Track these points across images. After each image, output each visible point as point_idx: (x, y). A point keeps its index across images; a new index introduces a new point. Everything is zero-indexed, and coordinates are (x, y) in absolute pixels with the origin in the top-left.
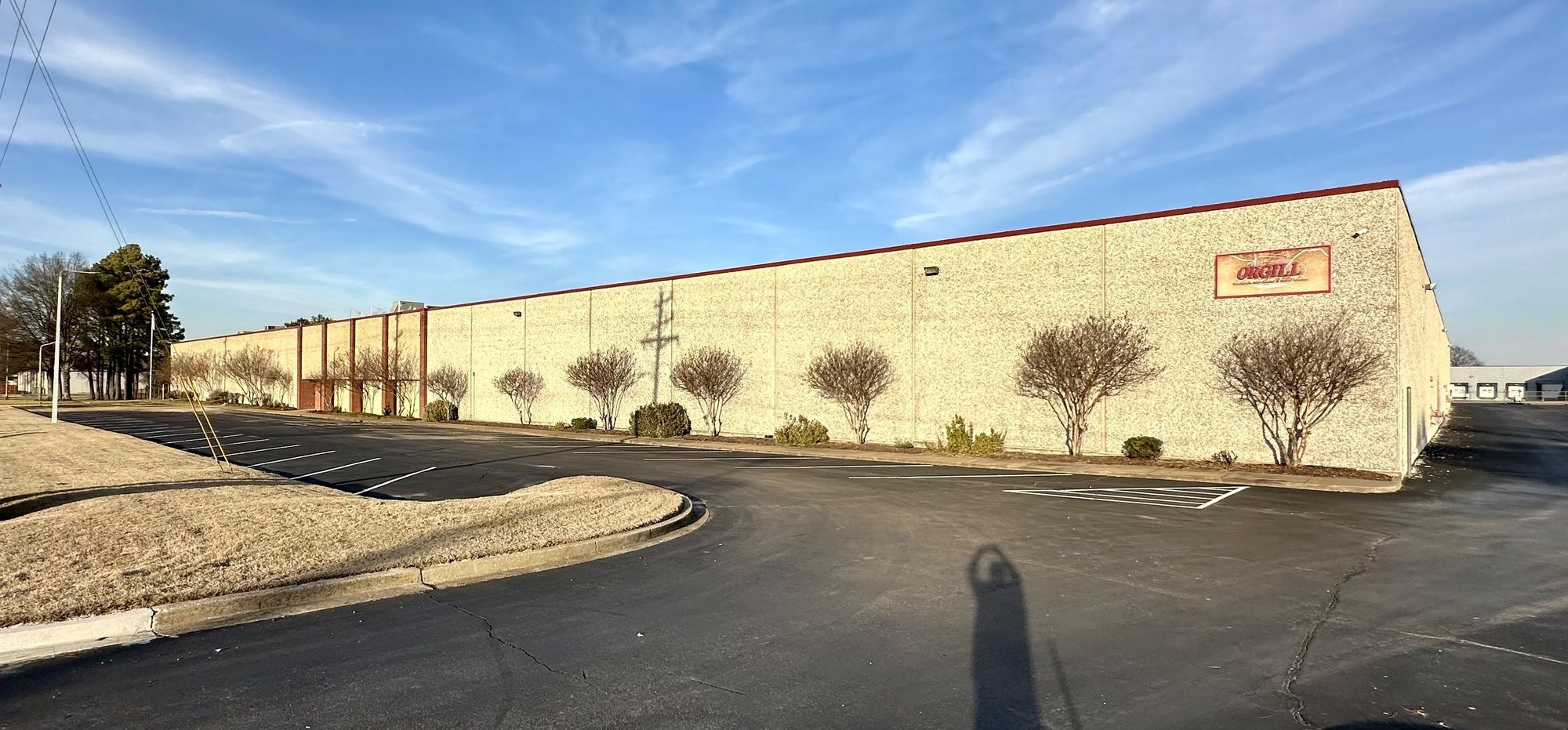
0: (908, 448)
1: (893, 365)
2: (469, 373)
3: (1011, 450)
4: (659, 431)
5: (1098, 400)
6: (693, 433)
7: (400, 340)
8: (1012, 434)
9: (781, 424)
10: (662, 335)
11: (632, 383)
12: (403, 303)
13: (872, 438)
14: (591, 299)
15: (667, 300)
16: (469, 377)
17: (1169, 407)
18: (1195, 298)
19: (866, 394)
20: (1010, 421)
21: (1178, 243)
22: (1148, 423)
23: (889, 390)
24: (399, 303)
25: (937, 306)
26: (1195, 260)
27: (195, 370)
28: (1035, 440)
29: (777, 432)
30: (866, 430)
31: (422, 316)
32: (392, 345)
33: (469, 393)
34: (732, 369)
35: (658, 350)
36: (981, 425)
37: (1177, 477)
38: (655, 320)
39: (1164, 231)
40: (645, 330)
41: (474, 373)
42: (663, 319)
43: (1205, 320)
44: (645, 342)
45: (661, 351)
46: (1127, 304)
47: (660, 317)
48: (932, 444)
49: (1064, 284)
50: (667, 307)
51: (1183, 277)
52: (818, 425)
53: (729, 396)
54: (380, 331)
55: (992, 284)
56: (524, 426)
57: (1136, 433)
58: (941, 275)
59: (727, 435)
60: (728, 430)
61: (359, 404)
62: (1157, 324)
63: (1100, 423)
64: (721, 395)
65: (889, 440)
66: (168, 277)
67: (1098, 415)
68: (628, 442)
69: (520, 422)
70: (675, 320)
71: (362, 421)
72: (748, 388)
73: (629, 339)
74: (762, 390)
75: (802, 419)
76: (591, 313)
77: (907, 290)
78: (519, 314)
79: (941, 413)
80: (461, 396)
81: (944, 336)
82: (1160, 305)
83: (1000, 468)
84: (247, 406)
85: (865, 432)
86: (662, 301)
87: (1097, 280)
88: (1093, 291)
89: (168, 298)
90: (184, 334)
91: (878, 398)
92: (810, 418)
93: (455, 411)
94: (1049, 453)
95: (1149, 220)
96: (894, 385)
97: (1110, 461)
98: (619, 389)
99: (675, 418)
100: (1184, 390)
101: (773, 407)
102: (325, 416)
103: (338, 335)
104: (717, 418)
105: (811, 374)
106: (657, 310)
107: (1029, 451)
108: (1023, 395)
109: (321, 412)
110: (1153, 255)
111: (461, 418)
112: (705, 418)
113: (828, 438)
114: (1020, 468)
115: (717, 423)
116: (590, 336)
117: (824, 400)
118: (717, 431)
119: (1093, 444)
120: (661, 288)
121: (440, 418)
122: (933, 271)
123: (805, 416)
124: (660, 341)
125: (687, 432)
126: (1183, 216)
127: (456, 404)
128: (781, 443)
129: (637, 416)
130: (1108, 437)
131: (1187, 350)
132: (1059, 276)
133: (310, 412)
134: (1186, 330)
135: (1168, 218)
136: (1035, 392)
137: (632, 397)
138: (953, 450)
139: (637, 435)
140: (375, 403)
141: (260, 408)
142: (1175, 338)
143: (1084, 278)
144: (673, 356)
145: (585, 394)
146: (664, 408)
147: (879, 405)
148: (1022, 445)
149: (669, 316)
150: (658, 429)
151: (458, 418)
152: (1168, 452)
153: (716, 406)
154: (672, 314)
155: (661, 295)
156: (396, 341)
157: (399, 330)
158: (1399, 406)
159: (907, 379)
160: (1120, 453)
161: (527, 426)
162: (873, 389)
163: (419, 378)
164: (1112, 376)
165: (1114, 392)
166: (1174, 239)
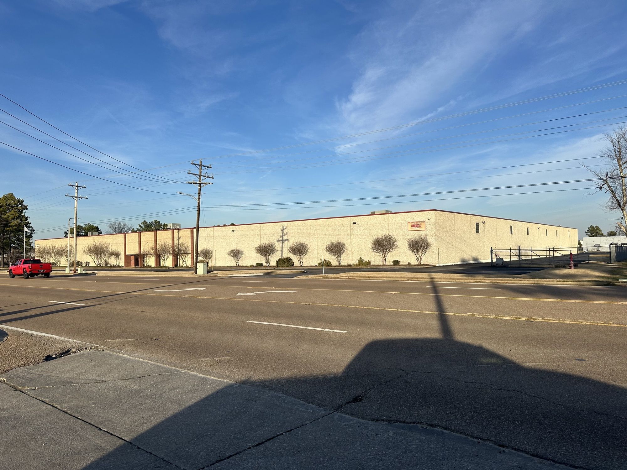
0: (350, 265)
1: (346, 246)
3: (372, 265)
4: (285, 265)
5: (388, 253)
6: (294, 266)
7: (180, 240)
8: (372, 261)
9: (319, 262)
11: (275, 252)
13: (342, 264)
14: (260, 227)
15: (285, 229)
16: (213, 252)
17: (401, 254)
18: (405, 231)
20: (372, 258)
23: (346, 252)
25: (356, 231)
26: (404, 223)
28: (377, 262)
30: (340, 262)
31: (191, 231)
32: (176, 242)
33: (213, 257)
34: (305, 247)
36: (366, 259)
38: (281, 234)
40: (278, 238)
41: (215, 250)
42: (284, 234)
43: (406, 235)
44: (278, 241)
45: (284, 244)
46: (393, 232)
48: (355, 264)
51: (403, 226)
52: (329, 261)
54: (170, 236)
55: (367, 227)
60: (305, 264)
61: (159, 263)
63: (389, 258)
64: (303, 254)
65: (346, 264)
70: (288, 235)
72: (310, 253)
73: (274, 239)
74: (314, 253)
75: (324, 260)
76: (260, 231)
77: (349, 227)
78: (233, 231)
79: (357, 257)
80: (210, 258)
81: (358, 238)
82: (399, 232)
87: (388, 226)
88: (387, 229)
91: (343, 254)
92: (327, 259)
94: (379, 265)
95: (397, 214)
98: (271, 254)
99: (289, 261)
100: (403, 250)
101: (317, 257)
103: (147, 237)
104: (302, 261)
105: (326, 248)
107: (376, 265)
108: (374, 252)
109: (141, 267)
110: (397, 221)
112: (298, 261)
113: (331, 264)
116: (260, 238)
117: (330, 255)
118: (302, 264)
119: (388, 262)
122: (355, 223)
124: (283, 241)
126: (402, 214)
128: (319, 266)
129: (278, 262)
131: (403, 242)
134: (403, 237)
137: (275, 257)
138: (359, 265)
140: (167, 263)
142: (401, 239)
143: (385, 226)
144: (287, 245)
145: (259, 255)
146: (286, 259)
148: (374, 263)
152: (401, 264)
156: (178, 240)
157: (179, 236)
158: (436, 252)
159: (350, 249)
160: (392, 264)
161: (238, 267)
162: (342, 252)
163: (190, 253)
164: (391, 247)
165: (391, 251)
166: (401, 218)
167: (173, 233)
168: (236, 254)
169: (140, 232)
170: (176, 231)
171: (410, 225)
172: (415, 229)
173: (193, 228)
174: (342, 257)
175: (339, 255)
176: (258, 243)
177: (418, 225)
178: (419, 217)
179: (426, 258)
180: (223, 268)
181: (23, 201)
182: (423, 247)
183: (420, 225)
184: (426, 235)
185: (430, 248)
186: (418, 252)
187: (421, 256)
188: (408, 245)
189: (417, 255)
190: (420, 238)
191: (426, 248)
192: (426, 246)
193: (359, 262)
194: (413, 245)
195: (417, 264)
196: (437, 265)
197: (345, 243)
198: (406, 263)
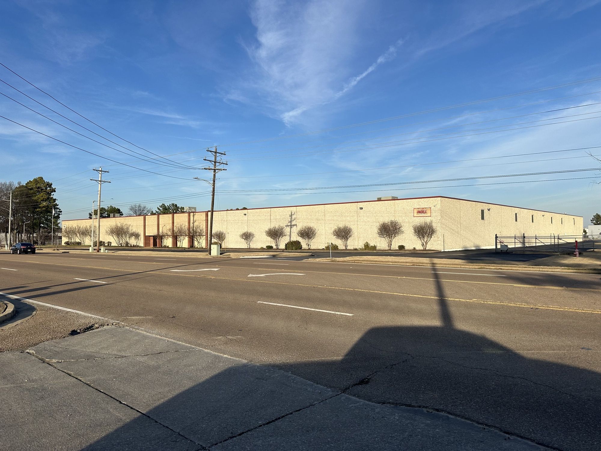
0: (356, 249)
1: (353, 230)
2: (226, 233)
3: (378, 249)
4: (294, 248)
5: (394, 238)
7: (196, 221)
8: (378, 246)
9: (326, 245)
10: (292, 224)
11: (284, 235)
13: (349, 248)
14: (270, 211)
17: (406, 239)
18: (410, 217)
19: (346, 237)
20: (378, 243)
22: (403, 242)
25: (362, 216)
26: (410, 209)
30: (347, 246)
31: (206, 214)
33: (226, 239)
34: (314, 231)
36: (372, 244)
39: (405, 203)
42: (292, 220)
43: (412, 221)
44: (287, 226)
46: (399, 217)
48: (361, 248)
51: (408, 212)
52: (336, 245)
54: (187, 218)
55: (374, 212)
57: (401, 244)
60: (312, 247)
61: (176, 244)
62: (404, 222)
64: (310, 238)
65: (352, 248)
67: (394, 241)
72: (318, 236)
74: (321, 237)
75: (332, 244)
76: (270, 215)
77: (356, 212)
78: (245, 215)
79: (364, 241)
80: (223, 240)
81: (364, 223)
82: (405, 218)
86: (292, 215)
88: (393, 214)
91: (350, 238)
94: (385, 249)
95: (403, 200)
96: (353, 235)
97: (395, 250)
101: (324, 241)
103: (165, 219)
104: (309, 244)
105: (334, 232)
107: (381, 249)
108: (380, 237)
110: (403, 207)
112: (306, 244)
113: (338, 248)
116: (270, 222)
117: (337, 239)
119: (393, 247)
122: (361, 208)
125: (301, 248)
126: (408, 200)
128: (327, 250)
129: (287, 244)
130: (396, 246)
134: (409, 223)
138: (365, 249)
140: (183, 244)
143: (391, 211)
144: (296, 229)
145: (269, 239)
146: (295, 242)
152: (406, 248)
156: (193, 223)
157: (195, 219)
158: (441, 238)
159: (356, 234)
160: (398, 249)
161: (250, 249)
162: (349, 236)
163: (205, 234)
164: (396, 233)
165: (397, 236)
166: (407, 204)
167: (189, 216)
168: (247, 236)
169: (159, 215)
170: (192, 214)
171: (416, 211)
172: (421, 215)
173: (208, 212)
174: (349, 241)
175: (346, 239)
176: (267, 226)
177: (424, 211)
178: (425, 203)
179: (431, 244)
180: (235, 250)
181: (52, 184)
182: (428, 233)
183: (426, 211)
184: (432, 222)
185: (435, 234)
186: (424, 237)
187: (427, 241)
188: (413, 231)
189: (422, 241)
190: (426, 223)
191: (432, 234)
192: (432, 231)
193: (365, 246)
194: (419, 231)
195: (423, 249)
196: (443, 251)
197: (352, 227)
198: (411, 248)
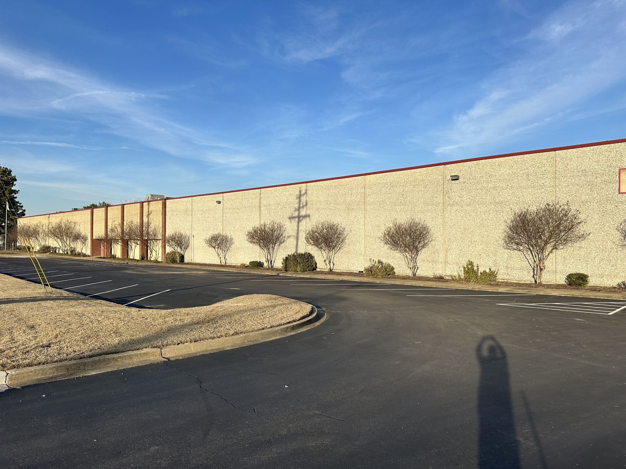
0: (440, 279)
1: (432, 231)
2: (191, 235)
3: (501, 281)
4: (299, 268)
5: (551, 252)
6: (318, 270)
7: (150, 216)
8: (501, 272)
9: (368, 265)
10: (301, 214)
11: (284, 241)
12: (152, 195)
13: (419, 273)
14: (260, 194)
15: (304, 195)
16: (191, 238)
17: (593, 255)
18: (607, 193)
19: (416, 248)
20: (501, 264)
21: (598, 162)
22: (580, 265)
23: (430, 246)
24: (150, 195)
25: (458, 198)
26: (607, 171)
27: (32, 233)
28: (515, 275)
29: (365, 269)
30: (416, 268)
31: (163, 203)
32: (145, 219)
33: (190, 247)
34: (340, 234)
35: (298, 222)
36: (483, 267)
37: (597, 296)
38: (297, 206)
39: (590, 155)
40: (290, 211)
41: (193, 236)
42: (301, 205)
43: (613, 206)
44: (291, 218)
45: (300, 224)
46: (568, 197)
47: (300, 205)
48: (455, 277)
49: (532, 185)
50: (303, 199)
51: (600, 181)
52: (389, 265)
53: (338, 249)
54: (138, 211)
55: (490, 185)
56: (222, 266)
57: (573, 271)
58: (461, 179)
59: (337, 271)
60: (338, 268)
61: (126, 254)
62: (586, 208)
63: (552, 265)
64: (334, 248)
65: (430, 274)
66: (16, 180)
67: (551, 260)
68: (281, 274)
69: (220, 264)
70: (308, 206)
71: (128, 263)
72: (349, 245)
73: (282, 217)
74: (357, 246)
75: (380, 262)
76: (260, 202)
77: (440, 189)
78: (219, 203)
79: (460, 259)
80: (186, 248)
81: (462, 215)
82: (587, 197)
83: (494, 291)
84: (61, 254)
85: (416, 270)
86: (300, 195)
87: (551, 183)
88: (549, 189)
89: (16, 192)
90: (25, 213)
91: (423, 250)
92: (384, 261)
93: (182, 257)
94: (523, 282)
95: (581, 148)
96: (433, 243)
97: (558, 287)
98: (276, 245)
99: (308, 261)
100: (601, 246)
101: (363, 255)
102: (106, 260)
103: (114, 213)
104: (332, 261)
105: (385, 236)
106: (298, 201)
107: (512, 281)
108: (508, 249)
109: (104, 258)
110: (583, 168)
111: (186, 260)
112: (325, 261)
113: (394, 273)
114: (506, 291)
115: (332, 264)
116: (260, 215)
117: (392, 251)
118: (332, 268)
119: (548, 277)
120: (300, 188)
121: (174, 261)
122: (455, 178)
123: (381, 260)
124: (300, 218)
125: (315, 269)
126: (600, 146)
127: (183, 253)
128: (368, 276)
129: (286, 260)
130: (557, 273)
131: (603, 223)
132: (529, 180)
133: (98, 258)
134: (602, 212)
135: (592, 147)
136: (515, 247)
137: (283, 249)
138: (467, 280)
139: (286, 271)
140: (135, 252)
141: (69, 255)
142: (596, 216)
143: (543, 182)
144: (307, 226)
145: (257, 247)
146: (302, 256)
147: (423, 255)
148: (507, 278)
149: (305, 204)
150: (298, 267)
151: (184, 261)
152: (592, 282)
153: (331, 254)
154: (306, 202)
155: (300, 192)
156: (148, 216)
157: (150, 210)
163: (161, 238)
165: (561, 247)
166: (595, 160)
167: (142, 207)
169: (107, 207)
170: (145, 204)
173: (165, 199)
174: (421, 258)
175: (414, 252)
176: (255, 223)
197: (429, 224)
